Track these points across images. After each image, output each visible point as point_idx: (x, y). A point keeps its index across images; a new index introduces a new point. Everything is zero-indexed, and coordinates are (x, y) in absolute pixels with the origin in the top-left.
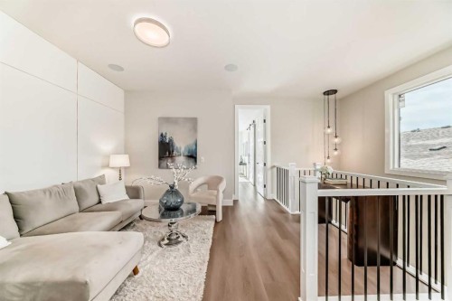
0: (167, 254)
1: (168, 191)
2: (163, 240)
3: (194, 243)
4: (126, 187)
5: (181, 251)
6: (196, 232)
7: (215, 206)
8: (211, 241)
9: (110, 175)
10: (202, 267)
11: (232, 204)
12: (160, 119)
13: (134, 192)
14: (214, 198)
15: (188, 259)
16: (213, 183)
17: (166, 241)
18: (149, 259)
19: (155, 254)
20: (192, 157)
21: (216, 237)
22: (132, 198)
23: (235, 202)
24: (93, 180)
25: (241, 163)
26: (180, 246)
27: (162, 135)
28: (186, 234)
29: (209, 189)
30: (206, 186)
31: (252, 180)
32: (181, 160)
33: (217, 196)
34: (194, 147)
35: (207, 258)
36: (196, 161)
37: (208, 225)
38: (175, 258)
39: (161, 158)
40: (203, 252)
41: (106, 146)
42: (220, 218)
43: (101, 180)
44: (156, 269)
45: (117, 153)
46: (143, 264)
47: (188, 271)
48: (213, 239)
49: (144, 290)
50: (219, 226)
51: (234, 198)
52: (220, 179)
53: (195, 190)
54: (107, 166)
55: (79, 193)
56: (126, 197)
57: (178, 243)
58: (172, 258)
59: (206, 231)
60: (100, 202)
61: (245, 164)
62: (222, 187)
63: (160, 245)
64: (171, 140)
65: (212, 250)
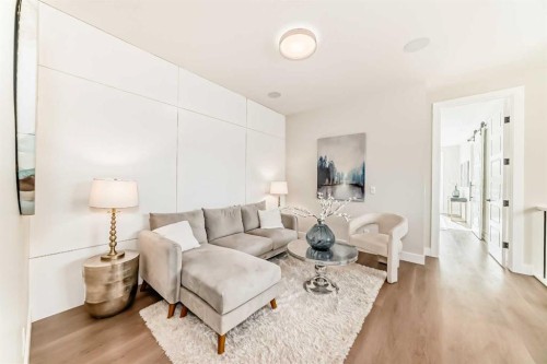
0: (309, 301)
1: (315, 226)
2: (309, 282)
3: (345, 300)
4: (282, 216)
5: (326, 304)
6: (352, 286)
7: (386, 258)
8: (370, 306)
9: (270, 201)
10: (346, 337)
11: (422, 262)
12: (319, 140)
13: (289, 222)
14: (385, 246)
15: (332, 318)
16: (386, 224)
17: (313, 286)
18: (290, 297)
19: (297, 295)
20: (359, 185)
21: (381, 304)
22: (287, 227)
23: (430, 260)
24: (256, 205)
25: (456, 198)
26: (326, 296)
27: (321, 159)
28: (338, 285)
29: (380, 232)
30: (376, 227)
31: (477, 229)
32: (343, 189)
33: (389, 245)
34: (361, 173)
35: (358, 329)
36: (363, 191)
37: (372, 283)
38: (317, 309)
39: (320, 186)
40: (354, 317)
41: (268, 173)
42: (394, 278)
43: (262, 206)
44: (293, 313)
45: (277, 180)
46: (283, 301)
47: (327, 333)
48: (374, 305)
49: (275, 329)
50: (390, 290)
51: (427, 252)
52: (398, 220)
53: (358, 231)
54: (268, 193)
55: (244, 216)
56: (281, 226)
57: (326, 292)
58: (313, 308)
59: (367, 290)
60: (259, 227)
61: (465, 200)
62: (399, 232)
63: (306, 288)
64: (331, 165)
65: (367, 320)
